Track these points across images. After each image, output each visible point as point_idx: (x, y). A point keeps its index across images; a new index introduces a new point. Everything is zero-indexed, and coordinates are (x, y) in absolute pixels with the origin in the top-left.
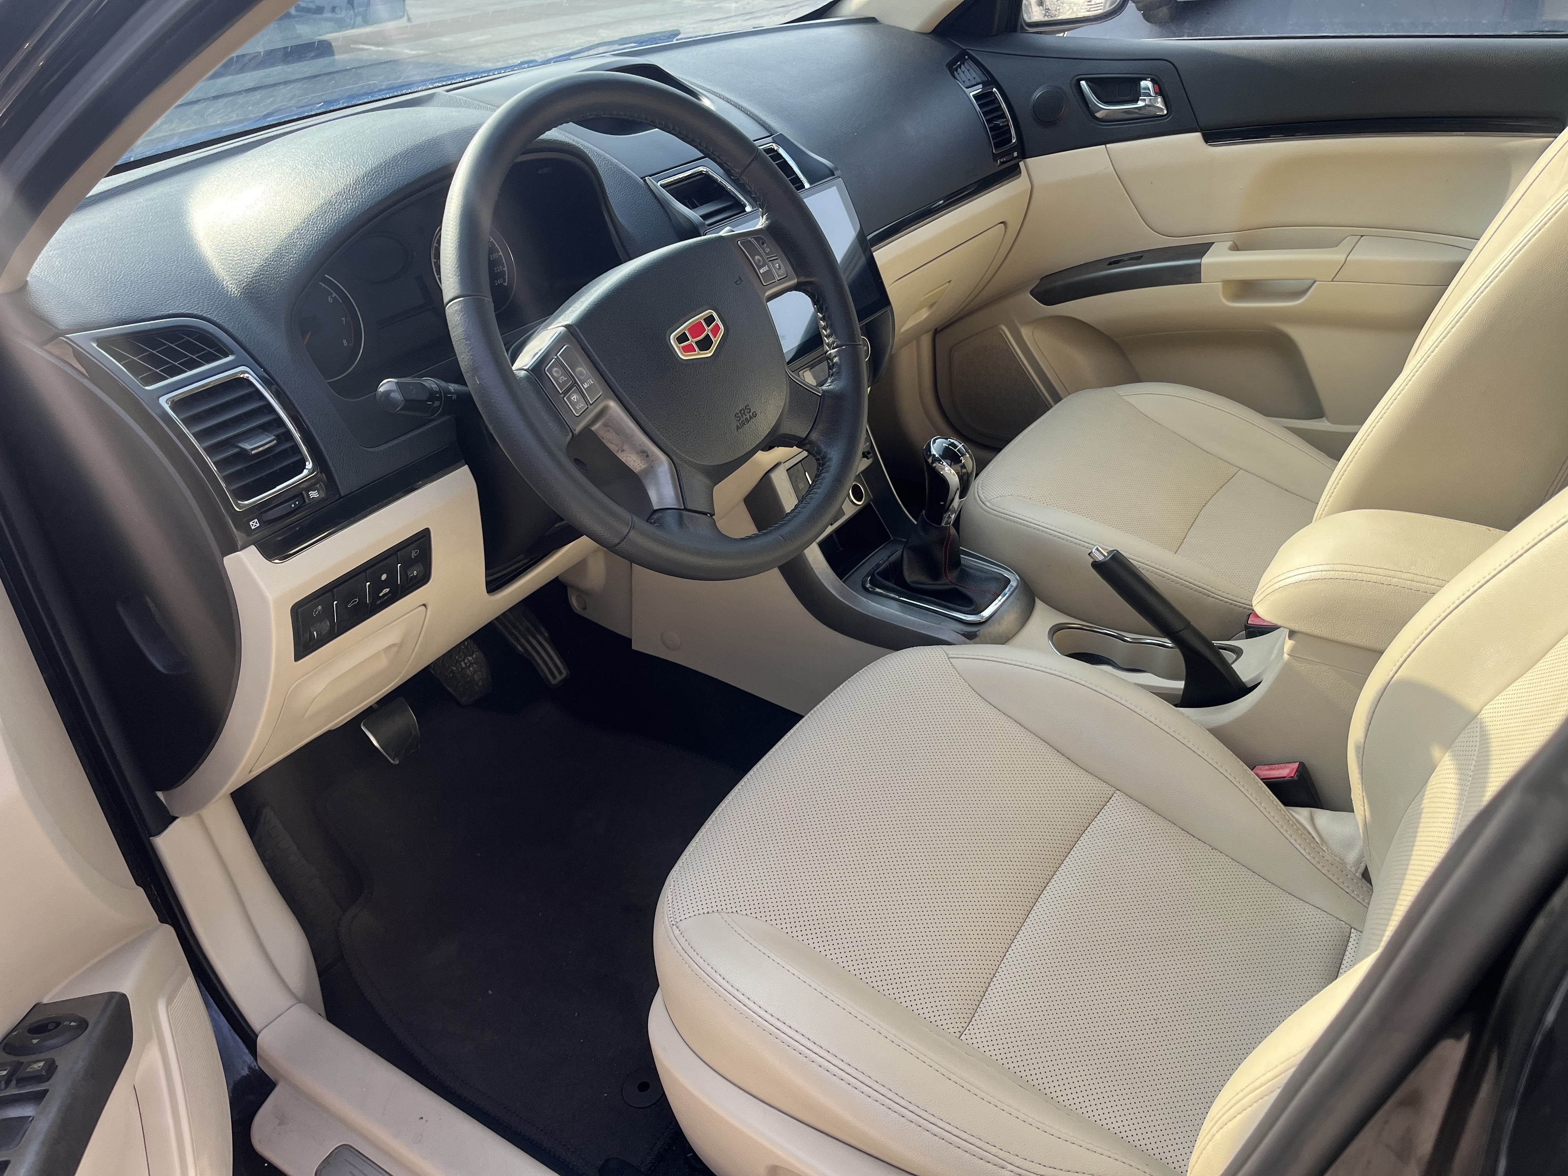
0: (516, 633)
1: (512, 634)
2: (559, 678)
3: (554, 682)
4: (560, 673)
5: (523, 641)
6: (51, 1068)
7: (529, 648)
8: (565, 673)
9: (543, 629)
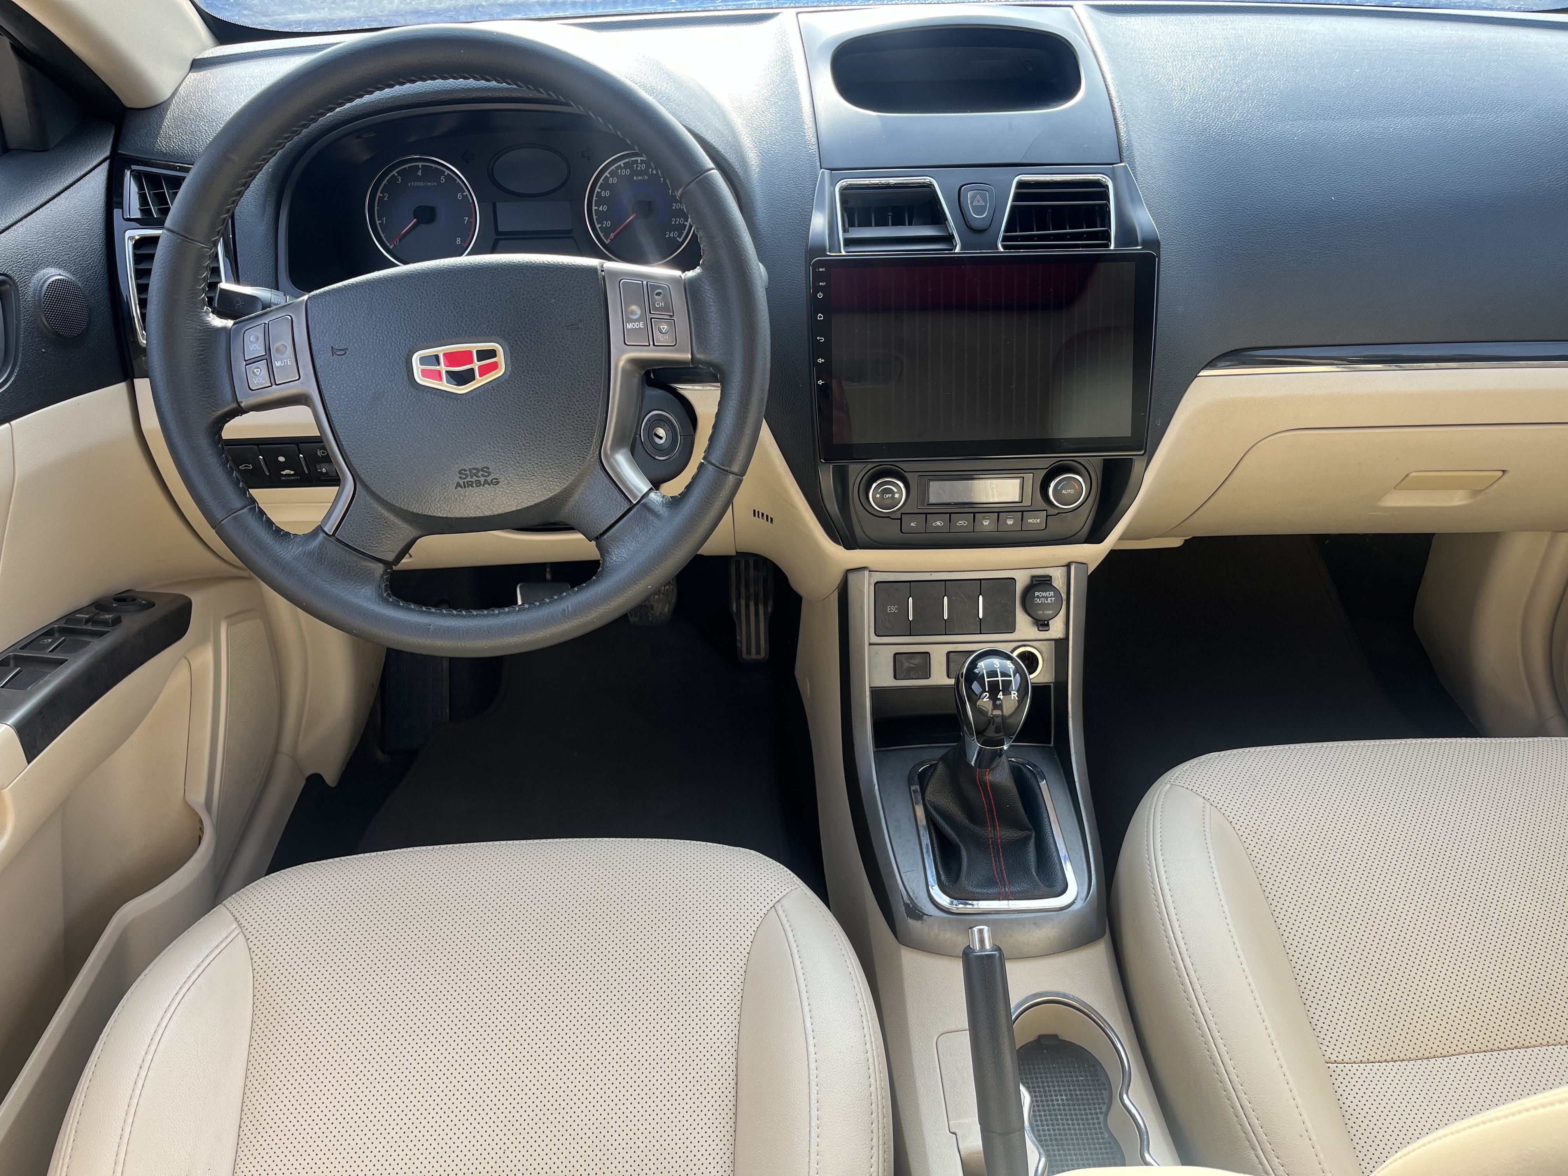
0: (743, 590)
1: (738, 590)
2: (754, 656)
3: (745, 656)
4: (758, 652)
5: (743, 602)
6: (116, 622)
7: (743, 611)
8: (763, 654)
9: (771, 603)
